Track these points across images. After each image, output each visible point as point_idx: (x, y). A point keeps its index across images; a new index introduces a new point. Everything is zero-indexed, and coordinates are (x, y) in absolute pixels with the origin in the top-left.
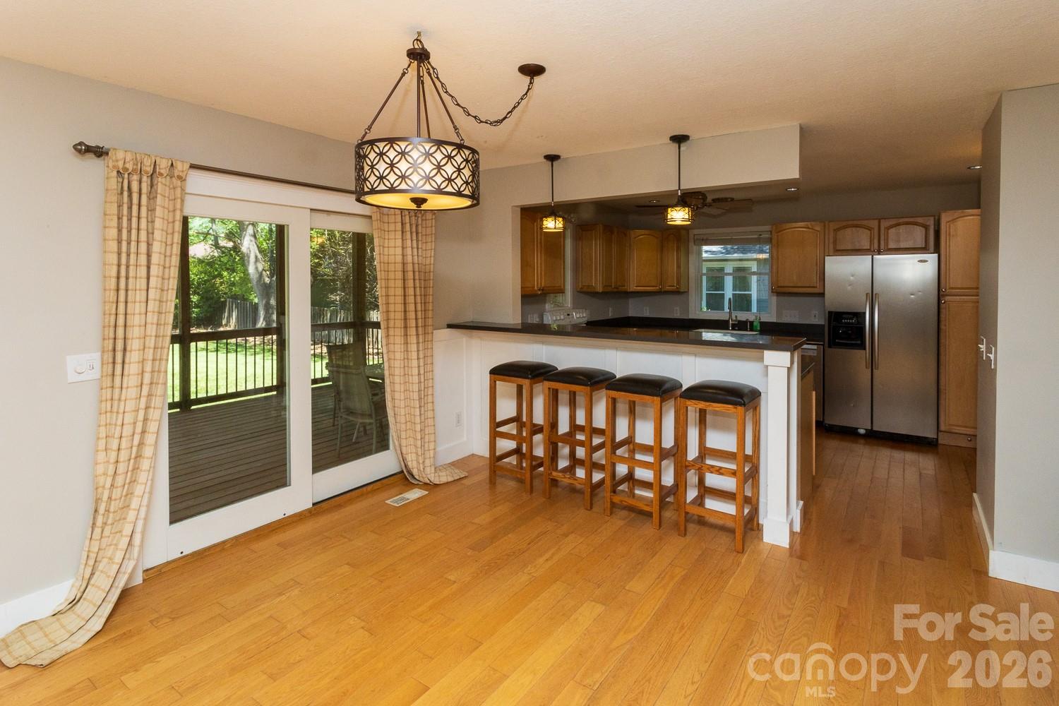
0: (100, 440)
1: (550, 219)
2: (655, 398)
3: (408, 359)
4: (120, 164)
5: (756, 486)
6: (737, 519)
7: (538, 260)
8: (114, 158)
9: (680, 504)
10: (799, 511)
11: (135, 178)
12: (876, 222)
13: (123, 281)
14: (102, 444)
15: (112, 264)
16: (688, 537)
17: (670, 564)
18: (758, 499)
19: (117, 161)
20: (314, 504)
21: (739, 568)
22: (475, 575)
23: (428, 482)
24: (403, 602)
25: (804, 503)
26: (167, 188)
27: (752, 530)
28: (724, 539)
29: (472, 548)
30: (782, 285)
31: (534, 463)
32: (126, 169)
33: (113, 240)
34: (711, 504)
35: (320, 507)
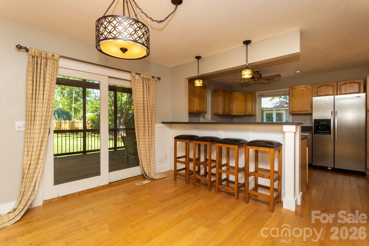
0: (25, 152)
1: (197, 80)
2: (236, 146)
3: (145, 133)
4: (33, 53)
5: (280, 184)
6: (271, 197)
7: (196, 100)
8: (31, 51)
9: (246, 191)
10: (300, 197)
11: (39, 59)
12: (336, 83)
13: (34, 95)
14: (26, 153)
15: (30, 89)
16: (250, 204)
17: (240, 214)
18: (281, 190)
19: (32, 52)
20: (109, 183)
21: (271, 218)
22: (158, 212)
23: (152, 178)
24: (127, 219)
25: (302, 193)
26: (51, 64)
27: (278, 203)
28: (265, 206)
29: (160, 202)
30: (294, 111)
31: (190, 173)
32: (35, 55)
33: (30, 80)
34: (260, 191)
35: (111, 184)
